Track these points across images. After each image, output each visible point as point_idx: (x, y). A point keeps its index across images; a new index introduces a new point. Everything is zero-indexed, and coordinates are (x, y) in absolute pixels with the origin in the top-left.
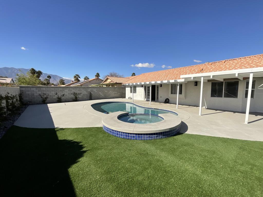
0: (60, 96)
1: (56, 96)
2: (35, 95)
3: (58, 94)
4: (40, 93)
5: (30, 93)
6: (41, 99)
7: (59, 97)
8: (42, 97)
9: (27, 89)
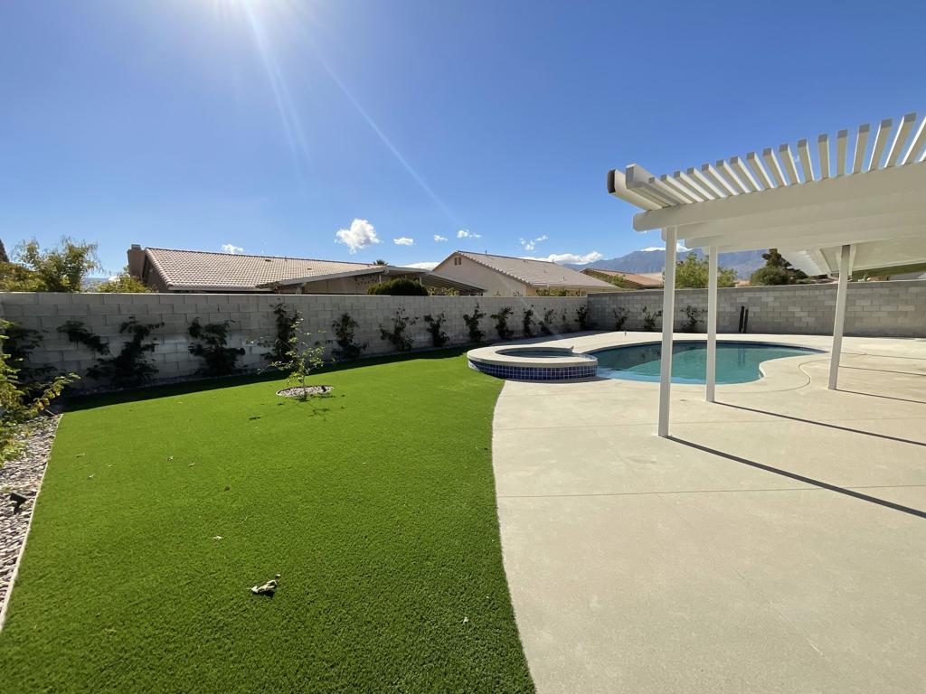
0: (652, 314)
1: (644, 314)
2: (607, 310)
3: (648, 310)
4: (615, 307)
5: (599, 306)
6: (615, 321)
7: (651, 318)
8: (616, 317)
9: (597, 299)
